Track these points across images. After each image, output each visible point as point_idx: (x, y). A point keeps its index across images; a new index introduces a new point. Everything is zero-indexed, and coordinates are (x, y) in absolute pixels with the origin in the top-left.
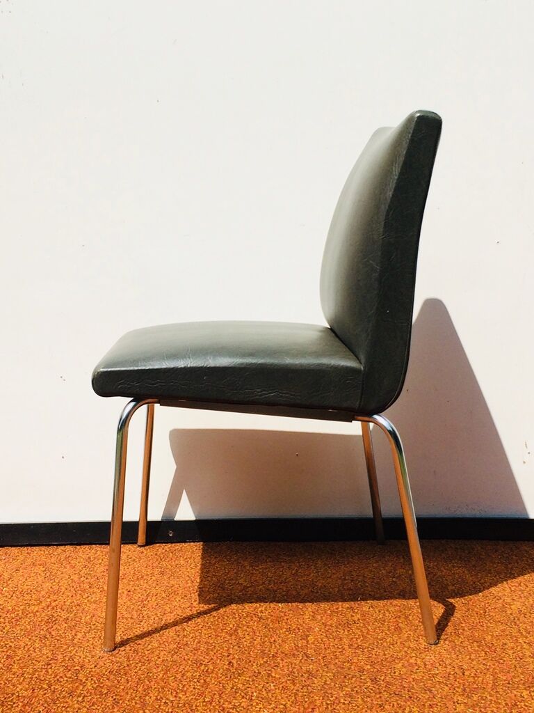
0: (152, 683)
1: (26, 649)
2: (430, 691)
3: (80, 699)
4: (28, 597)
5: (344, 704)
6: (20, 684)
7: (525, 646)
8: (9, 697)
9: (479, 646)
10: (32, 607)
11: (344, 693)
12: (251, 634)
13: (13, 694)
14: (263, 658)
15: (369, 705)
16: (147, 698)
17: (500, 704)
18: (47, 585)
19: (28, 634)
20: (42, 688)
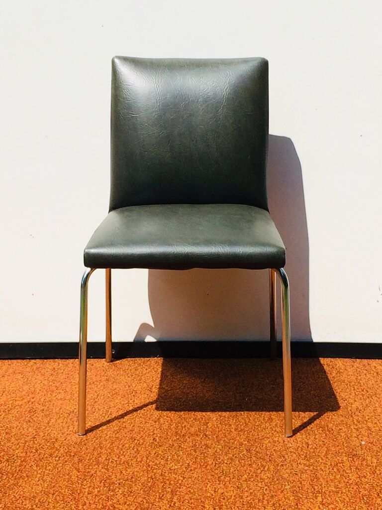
0: (103, 450)
1: (18, 428)
2: (284, 457)
3: (57, 459)
4: (13, 395)
5: (226, 463)
6: (17, 449)
7: (354, 430)
8: (12, 457)
9: (322, 431)
10: (18, 402)
11: (228, 457)
12: (169, 421)
13: (14, 455)
14: (176, 437)
15: (243, 464)
16: (100, 458)
17: (327, 464)
18: (26, 387)
19: (17, 419)
20: (32, 452)
